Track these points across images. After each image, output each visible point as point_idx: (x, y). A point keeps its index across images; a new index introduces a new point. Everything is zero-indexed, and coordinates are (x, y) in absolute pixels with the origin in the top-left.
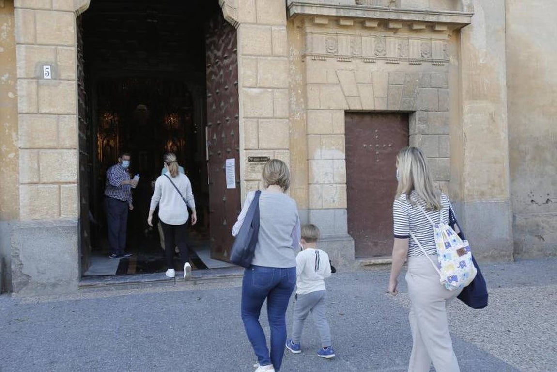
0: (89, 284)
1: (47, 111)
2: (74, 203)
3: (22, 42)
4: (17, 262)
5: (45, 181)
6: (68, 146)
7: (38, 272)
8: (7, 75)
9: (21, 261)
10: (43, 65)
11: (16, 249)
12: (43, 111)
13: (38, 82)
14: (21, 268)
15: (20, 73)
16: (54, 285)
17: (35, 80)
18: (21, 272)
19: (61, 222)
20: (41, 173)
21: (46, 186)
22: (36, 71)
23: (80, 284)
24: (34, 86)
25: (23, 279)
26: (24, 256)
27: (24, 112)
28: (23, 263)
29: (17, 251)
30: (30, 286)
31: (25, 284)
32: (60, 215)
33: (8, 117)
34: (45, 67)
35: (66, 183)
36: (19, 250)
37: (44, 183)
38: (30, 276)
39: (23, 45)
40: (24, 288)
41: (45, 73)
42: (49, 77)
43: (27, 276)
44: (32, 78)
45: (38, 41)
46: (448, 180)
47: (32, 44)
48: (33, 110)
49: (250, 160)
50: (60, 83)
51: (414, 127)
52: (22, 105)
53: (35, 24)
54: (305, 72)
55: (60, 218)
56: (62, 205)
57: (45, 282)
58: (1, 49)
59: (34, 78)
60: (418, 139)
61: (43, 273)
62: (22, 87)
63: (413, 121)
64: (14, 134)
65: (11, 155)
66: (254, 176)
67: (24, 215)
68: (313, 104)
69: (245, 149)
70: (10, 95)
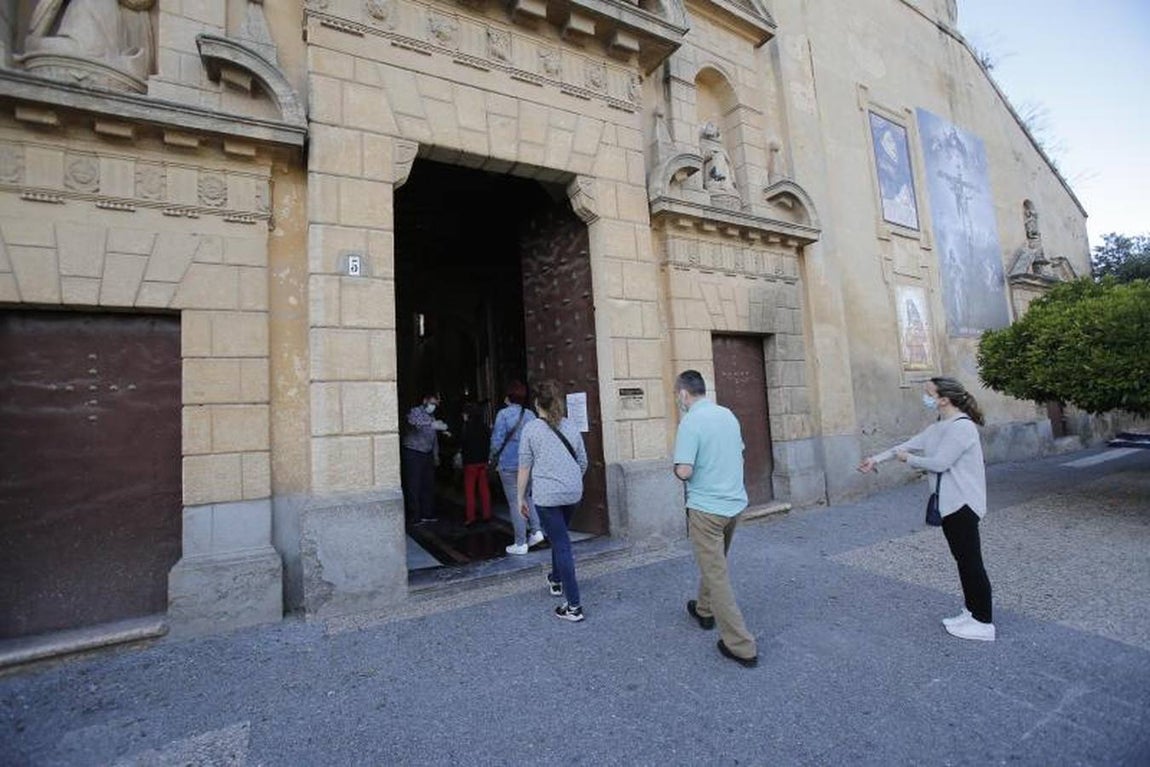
1: (354, 324)
3: (318, 221)
4: (314, 562)
5: (351, 430)
6: (384, 376)
7: (347, 577)
8: (288, 271)
9: (319, 562)
10: (349, 256)
11: (311, 542)
12: (348, 324)
13: (340, 280)
14: (320, 572)
15: (314, 265)
16: (372, 595)
17: (336, 278)
18: (320, 578)
19: (377, 493)
20: (345, 418)
21: (352, 439)
22: (338, 263)
23: (412, 590)
24: (335, 286)
25: (323, 590)
26: (324, 553)
27: (319, 324)
28: (322, 563)
29: (314, 546)
30: (334, 599)
31: (326, 598)
32: (373, 484)
33: (288, 334)
34: (351, 259)
35: (384, 433)
36: (315, 543)
37: (350, 435)
38: (334, 582)
39: (321, 226)
40: (325, 605)
41: (351, 267)
42: (358, 273)
43: (331, 584)
44: (332, 274)
45: (343, 221)
46: (807, 413)
47: (334, 224)
48: (333, 321)
49: (621, 394)
50: (373, 282)
51: (775, 351)
52: (317, 315)
53: (339, 197)
54: (666, 283)
55: (374, 488)
56: (376, 467)
57: (356, 590)
58: (279, 232)
59: (336, 274)
60: (780, 365)
61: (354, 578)
62: (317, 287)
63: (772, 347)
64: (296, 360)
65: (292, 392)
66: (627, 414)
67: (319, 486)
68: (679, 322)
69: (615, 379)
70: (292, 300)
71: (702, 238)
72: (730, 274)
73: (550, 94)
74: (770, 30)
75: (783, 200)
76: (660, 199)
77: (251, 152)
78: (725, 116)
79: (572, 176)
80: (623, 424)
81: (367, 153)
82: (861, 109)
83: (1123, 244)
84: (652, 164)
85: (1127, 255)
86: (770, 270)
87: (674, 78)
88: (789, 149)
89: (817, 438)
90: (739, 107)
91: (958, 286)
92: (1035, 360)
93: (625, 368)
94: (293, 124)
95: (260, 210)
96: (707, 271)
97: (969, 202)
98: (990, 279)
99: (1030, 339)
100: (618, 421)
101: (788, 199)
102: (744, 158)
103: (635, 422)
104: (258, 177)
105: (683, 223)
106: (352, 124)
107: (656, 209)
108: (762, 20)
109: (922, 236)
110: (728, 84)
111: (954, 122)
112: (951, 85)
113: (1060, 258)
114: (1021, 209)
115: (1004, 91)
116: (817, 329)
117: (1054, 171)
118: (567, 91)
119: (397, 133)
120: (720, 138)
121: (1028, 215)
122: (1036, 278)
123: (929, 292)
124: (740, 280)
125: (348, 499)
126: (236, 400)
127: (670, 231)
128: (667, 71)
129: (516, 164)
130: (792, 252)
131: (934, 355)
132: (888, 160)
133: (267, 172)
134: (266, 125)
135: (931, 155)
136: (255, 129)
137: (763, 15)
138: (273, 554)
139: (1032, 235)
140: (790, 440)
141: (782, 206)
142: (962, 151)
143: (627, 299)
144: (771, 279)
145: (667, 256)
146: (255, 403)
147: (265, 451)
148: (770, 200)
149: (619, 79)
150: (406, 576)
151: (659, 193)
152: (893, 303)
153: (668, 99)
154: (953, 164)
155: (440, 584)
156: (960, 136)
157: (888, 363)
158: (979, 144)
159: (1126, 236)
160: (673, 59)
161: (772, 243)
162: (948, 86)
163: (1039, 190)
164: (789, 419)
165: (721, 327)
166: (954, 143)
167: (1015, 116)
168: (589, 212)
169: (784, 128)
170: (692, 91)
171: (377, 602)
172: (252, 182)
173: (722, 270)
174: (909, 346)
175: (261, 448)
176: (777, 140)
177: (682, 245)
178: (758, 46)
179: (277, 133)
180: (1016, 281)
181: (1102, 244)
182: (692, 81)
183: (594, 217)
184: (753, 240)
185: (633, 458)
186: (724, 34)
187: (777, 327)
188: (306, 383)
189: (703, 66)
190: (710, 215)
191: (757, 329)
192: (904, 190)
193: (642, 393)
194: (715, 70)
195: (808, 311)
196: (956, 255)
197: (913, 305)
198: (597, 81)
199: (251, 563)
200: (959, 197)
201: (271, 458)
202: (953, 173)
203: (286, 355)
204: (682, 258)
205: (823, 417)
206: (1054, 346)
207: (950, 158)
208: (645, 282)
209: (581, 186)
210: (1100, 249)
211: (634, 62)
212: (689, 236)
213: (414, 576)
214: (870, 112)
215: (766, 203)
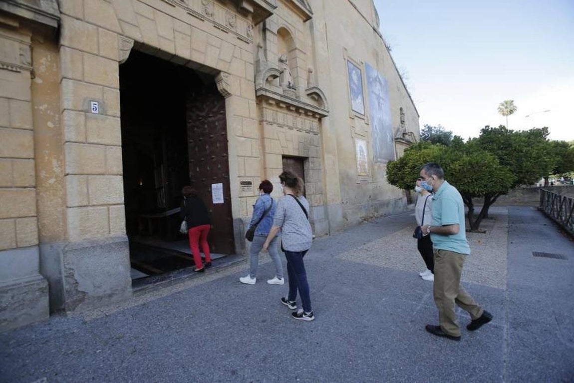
0: (140, 288)
1: (96, 142)
2: (123, 222)
3: (70, 77)
4: (72, 281)
5: (95, 203)
6: (115, 172)
7: (95, 287)
8: (46, 106)
9: (75, 280)
10: (90, 101)
11: (70, 269)
12: (91, 141)
13: (86, 115)
14: (77, 286)
15: (67, 104)
16: (110, 296)
17: (83, 113)
18: (77, 290)
19: (112, 239)
20: (91, 196)
21: (95, 208)
22: (83, 105)
23: (135, 290)
24: (82, 118)
25: (79, 296)
26: (79, 274)
27: (72, 140)
28: (78, 281)
29: (71, 271)
30: (87, 301)
31: (81, 300)
32: (110, 233)
33: (48, 145)
34: (92, 103)
35: (115, 204)
36: (73, 270)
37: (94, 206)
38: (86, 292)
39: (72, 81)
40: (80, 305)
41: (92, 108)
42: (97, 112)
43: (84, 292)
44: (80, 111)
45: (86, 80)
46: (322, 194)
47: (80, 81)
48: (81, 139)
49: (241, 184)
50: (107, 118)
51: (308, 166)
52: (70, 134)
53: (83, 64)
54: (262, 130)
55: (110, 235)
56: (111, 224)
57: (101, 294)
58: (38, 80)
59: (82, 111)
60: (311, 172)
61: (99, 287)
62: (69, 118)
63: (307, 163)
64: (54, 162)
65: (52, 181)
66: (244, 194)
67: (74, 235)
68: (267, 150)
69: (239, 177)
70: (50, 124)
71: (279, 110)
72: (291, 128)
73: (207, 26)
74: (310, 15)
75: (314, 95)
76: (261, 89)
77: (16, 24)
78: (290, 52)
79: (219, 72)
80: (242, 199)
81: (101, 41)
82: (345, 59)
83: (430, 129)
84: (257, 71)
85: (431, 134)
86: (308, 128)
87: (268, 30)
88: (316, 72)
89: (325, 205)
90: (296, 49)
91: (378, 142)
92: (407, 172)
93: (243, 171)
94: (49, 12)
95: (24, 64)
96: (281, 126)
97: (382, 105)
98: (389, 139)
99: (406, 164)
100: (240, 197)
101: (316, 96)
102: (297, 73)
103: (248, 198)
104: (21, 42)
105: (271, 102)
106: (90, 20)
107: (259, 93)
108: (307, 9)
109: (365, 118)
110: (292, 38)
111: (378, 71)
112: (377, 55)
113: (411, 133)
114: (399, 111)
115: (395, 61)
116: (326, 156)
117: (410, 97)
118: (217, 26)
119: (120, 32)
120: (287, 63)
121: (402, 114)
122: (403, 140)
123: (368, 142)
124: (295, 131)
125: (93, 243)
126: (9, 185)
127: (264, 105)
128: (264, 25)
129: (189, 61)
130: (317, 120)
131: (369, 170)
132: (354, 83)
133: (28, 40)
134: (29, 9)
135: (370, 83)
136: (19, 9)
137: (308, 7)
138: (42, 279)
139: (402, 122)
140: (315, 206)
141: (313, 98)
142: (381, 84)
143: (245, 137)
144: (308, 132)
145: (263, 117)
146: (25, 187)
147: (34, 216)
148: (308, 95)
149: (243, 25)
150: (131, 283)
151: (261, 86)
152: (355, 147)
153: (265, 39)
154: (377, 88)
155: (151, 286)
156: (379, 77)
157: (352, 172)
158: (386, 81)
159: (431, 126)
160: (267, 20)
161: (309, 115)
162: (376, 54)
163: (405, 104)
164: (315, 196)
165: (286, 153)
166: (378, 80)
167: (398, 72)
168: (226, 91)
169: (315, 62)
170: (276, 38)
171: (114, 298)
172: (17, 45)
173: (288, 126)
174: (360, 165)
175: (30, 215)
176: (312, 68)
177: (270, 112)
178: (305, 21)
179: (37, 16)
180: (397, 140)
181: (424, 128)
182: (276, 33)
183: (229, 94)
184: (301, 113)
185: (247, 215)
186: (290, 12)
187: (310, 154)
188: (62, 175)
189: (281, 26)
190: (283, 99)
191: (302, 155)
192: (360, 97)
193: (251, 184)
194: (286, 29)
195: (323, 148)
196: (378, 128)
197: (362, 148)
198: (232, 24)
199: (25, 286)
200: (379, 103)
201: (38, 221)
202: (377, 93)
203: (47, 158)
204: (270, 119)
205: (328, 196)
206: (414, 168)
207: (376, 86)
208: (253, 129)
209: (223, 77)
210: (423, 130)
211: (250, 18)
212: (273, 108)
213: (136, 283)
214: (348, 61)
215: (306, 97)
